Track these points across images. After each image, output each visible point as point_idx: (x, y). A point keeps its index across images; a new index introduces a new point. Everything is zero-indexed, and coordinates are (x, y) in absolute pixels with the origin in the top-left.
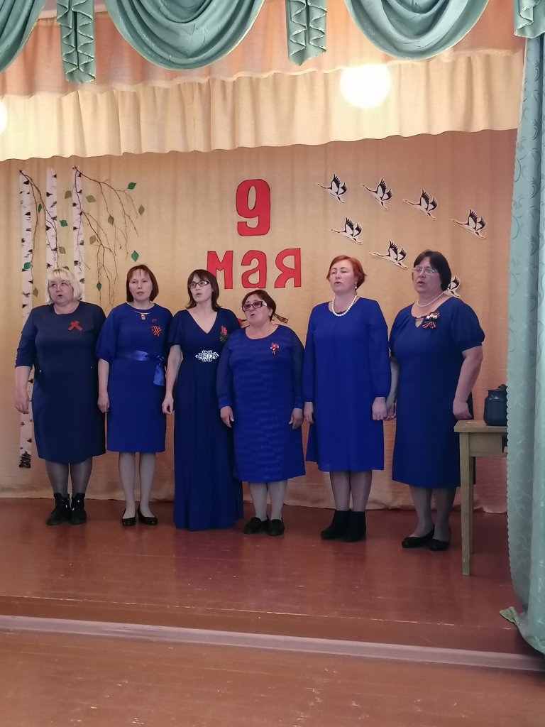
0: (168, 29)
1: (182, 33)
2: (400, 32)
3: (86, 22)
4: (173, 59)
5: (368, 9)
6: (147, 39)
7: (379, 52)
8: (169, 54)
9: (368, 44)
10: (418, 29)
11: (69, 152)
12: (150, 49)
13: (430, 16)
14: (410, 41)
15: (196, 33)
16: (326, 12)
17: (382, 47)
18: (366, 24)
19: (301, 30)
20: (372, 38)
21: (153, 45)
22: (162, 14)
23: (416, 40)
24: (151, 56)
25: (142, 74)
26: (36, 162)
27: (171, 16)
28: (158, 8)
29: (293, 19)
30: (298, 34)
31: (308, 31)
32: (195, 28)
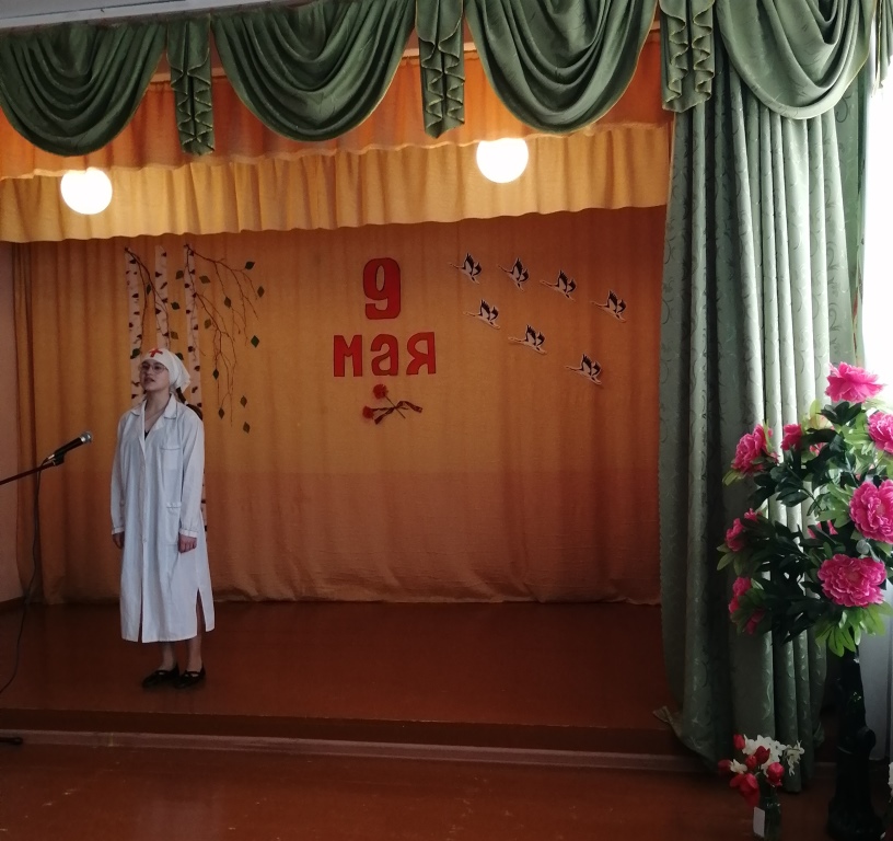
0: (292, 96)
1: (310, 102)
2: (543, 104)
3: (203, 88)
4: (301, 130)
5: (508, 77)
6: (268, 105)
7: (517, 123)
8: (296, 124)
9: (509, 116)
10: (563, 102)
11: (182, 228)
12: (275, 119)
13: (576, 86)
14: (553, 113)
15: (325, 102)
16: (463, 81)
17: (523, 119)
18: (506, 95)
19: (437, 101)
20: (513, 110)
21: (276, 114)
22: (287, 80)
23: (560, 113)
24: (275, 126)
25: (265, 147)
26: (145, 240)
27: (297, 83)
28: (282, 73)
29: (429, 89)
30: (434, 105)
31: (445, 102)
32: (323, 97)
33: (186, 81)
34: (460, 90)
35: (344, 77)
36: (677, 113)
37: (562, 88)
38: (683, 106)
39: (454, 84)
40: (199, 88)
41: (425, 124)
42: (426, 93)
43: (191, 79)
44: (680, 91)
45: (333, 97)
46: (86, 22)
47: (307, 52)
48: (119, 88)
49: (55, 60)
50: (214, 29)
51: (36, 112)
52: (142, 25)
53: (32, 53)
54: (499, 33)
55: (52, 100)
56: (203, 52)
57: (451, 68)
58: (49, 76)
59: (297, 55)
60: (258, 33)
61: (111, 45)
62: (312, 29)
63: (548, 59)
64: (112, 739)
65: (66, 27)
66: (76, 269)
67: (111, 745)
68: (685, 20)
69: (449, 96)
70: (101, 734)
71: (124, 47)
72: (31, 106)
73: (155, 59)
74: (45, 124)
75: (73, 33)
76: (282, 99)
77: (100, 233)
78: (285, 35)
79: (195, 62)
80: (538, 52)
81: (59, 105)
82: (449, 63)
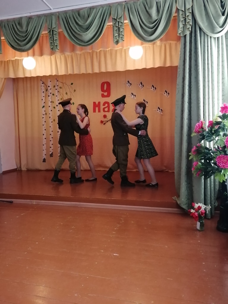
0: (79, 34)
1: (83, 36)
2: (145, 35)
3: (56, 33)
4: (81, 44)
5: (136, 28)
6: (73, 38)
7: (139, 41)
8: (80, 42)
9: (136, 38)
10: (150, 34)
11: (54, 74)
12: (74, 41)
13: (154, 30)
14: (148, 37)
15: (87, 36)
16: (124, 29)
17: (140, 39)
18: (135, 33)
19: (117, 35)
20: (137, 37)
21: (75, 39)
22: (78, 30)
23: (150, 37)
24: (75, 43)
25: (73, 49)
26: (45, 77)
27: (80, 31)
28: (76, 29)
29: (115, 31)
30: (116, 36)
31: (119, 35)
32: (87, 34)
33: (51, 31)
34: (123, 32)
35: (92, 29)
36: (182, 36)
37: (150, 30)
38: (183, 34)
39: (121, 30)
40: (55, 33)
41: (114, 41)
42: (114, 33)
43: (53, 30)
44: (182, 30)
45: (89, 34)
46: (26, 16)
47: (83, 22)
48: (34, 34)
49: (18, 27)
50: (58, 17)
51: (14, 41)
52: (40, 17)
53: (13, 25)
54: (133, 16)
55: (18, 37)
56: (56, 24)
57: (120, 26)
58: (17, 31)
59: (80, 23)
60: (70, 18)
61: (33, 22)
62: (84, 16)
63: (147, 22)
64: (34, 202)
65: (21, 18)
66: (29, 85)
67: (34, 203)
68: (184, 10)
69: (120, 33)
70: (32, 201)
71: (36, 22)
72: (13, 39)
73: (44, 26)
74: (16, 44)
75: (23, 19)
76: (76, 35)
77: (34, 75)
78: (77, 18)
79: (54, 26)
80: (144, 20)
81: (19, 39)
82: (120, 24)
